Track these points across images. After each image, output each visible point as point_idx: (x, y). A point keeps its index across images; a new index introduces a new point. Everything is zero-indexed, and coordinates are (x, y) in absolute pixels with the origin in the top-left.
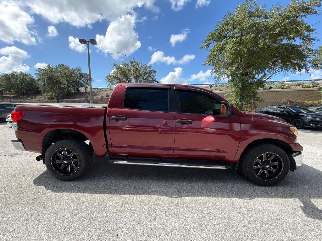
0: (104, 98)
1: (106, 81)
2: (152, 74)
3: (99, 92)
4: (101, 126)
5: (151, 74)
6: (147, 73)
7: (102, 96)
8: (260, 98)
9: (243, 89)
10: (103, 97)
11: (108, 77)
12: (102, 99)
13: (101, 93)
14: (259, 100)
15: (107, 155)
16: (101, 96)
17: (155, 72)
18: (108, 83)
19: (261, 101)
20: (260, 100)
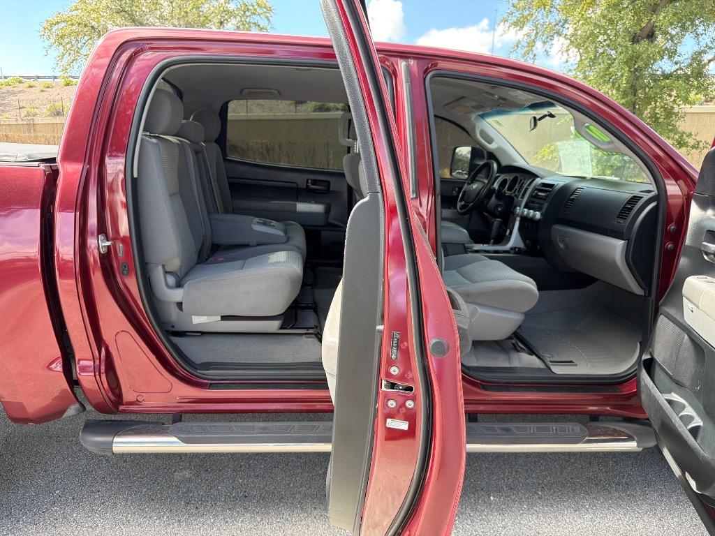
0: (38, 120)
1: (47, 43)
2: (255, 19)
3: (14, 93)
4: (28, 259)
5: (252, 20)
6: (231, 14)
7: (28, 115)
8: (690, 135)
9: (630, 97)
10: (35, 115)
11: (52, 25)
12: (32, 126)
13: (21, 96)
14: (685, 145)
15: (72, 410)
16: (24, 112)
17: (269, 10)
18: (55, 52)
19: (693, 147)
20: (691, 142)
